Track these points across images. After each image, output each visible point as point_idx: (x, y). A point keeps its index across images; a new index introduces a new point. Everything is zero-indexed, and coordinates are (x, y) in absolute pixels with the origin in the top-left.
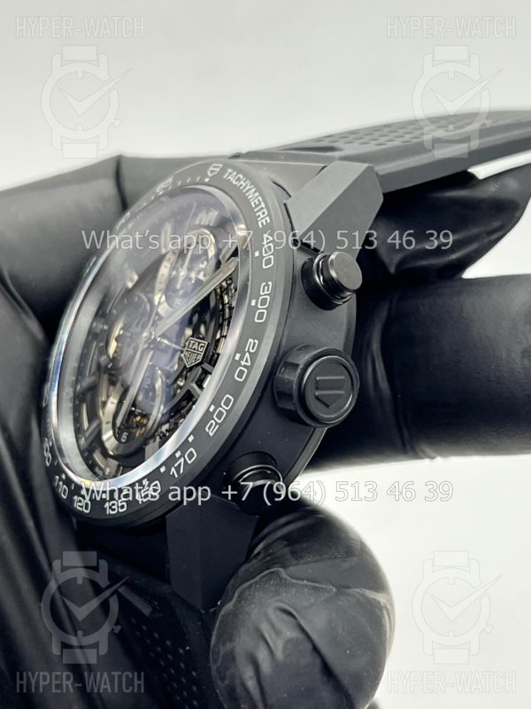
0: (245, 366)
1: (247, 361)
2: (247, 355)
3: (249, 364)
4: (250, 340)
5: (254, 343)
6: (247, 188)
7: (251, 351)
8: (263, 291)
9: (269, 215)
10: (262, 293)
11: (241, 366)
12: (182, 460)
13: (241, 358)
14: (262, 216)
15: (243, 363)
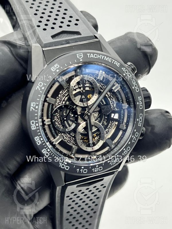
0: (141, 104)
1: (141, 103)
2: (140, 101)
3: (142, 103)
4: (139, 97)
5: (140, 97)
6: (103, 57)
7: (140, 100)
8: (134, 83)
9: (118, 62)
10: (134, 84)
11: (140, 105)
12: (135, 137)
13: (139, 103)
14: (116, 64)
15: (140, 104)
